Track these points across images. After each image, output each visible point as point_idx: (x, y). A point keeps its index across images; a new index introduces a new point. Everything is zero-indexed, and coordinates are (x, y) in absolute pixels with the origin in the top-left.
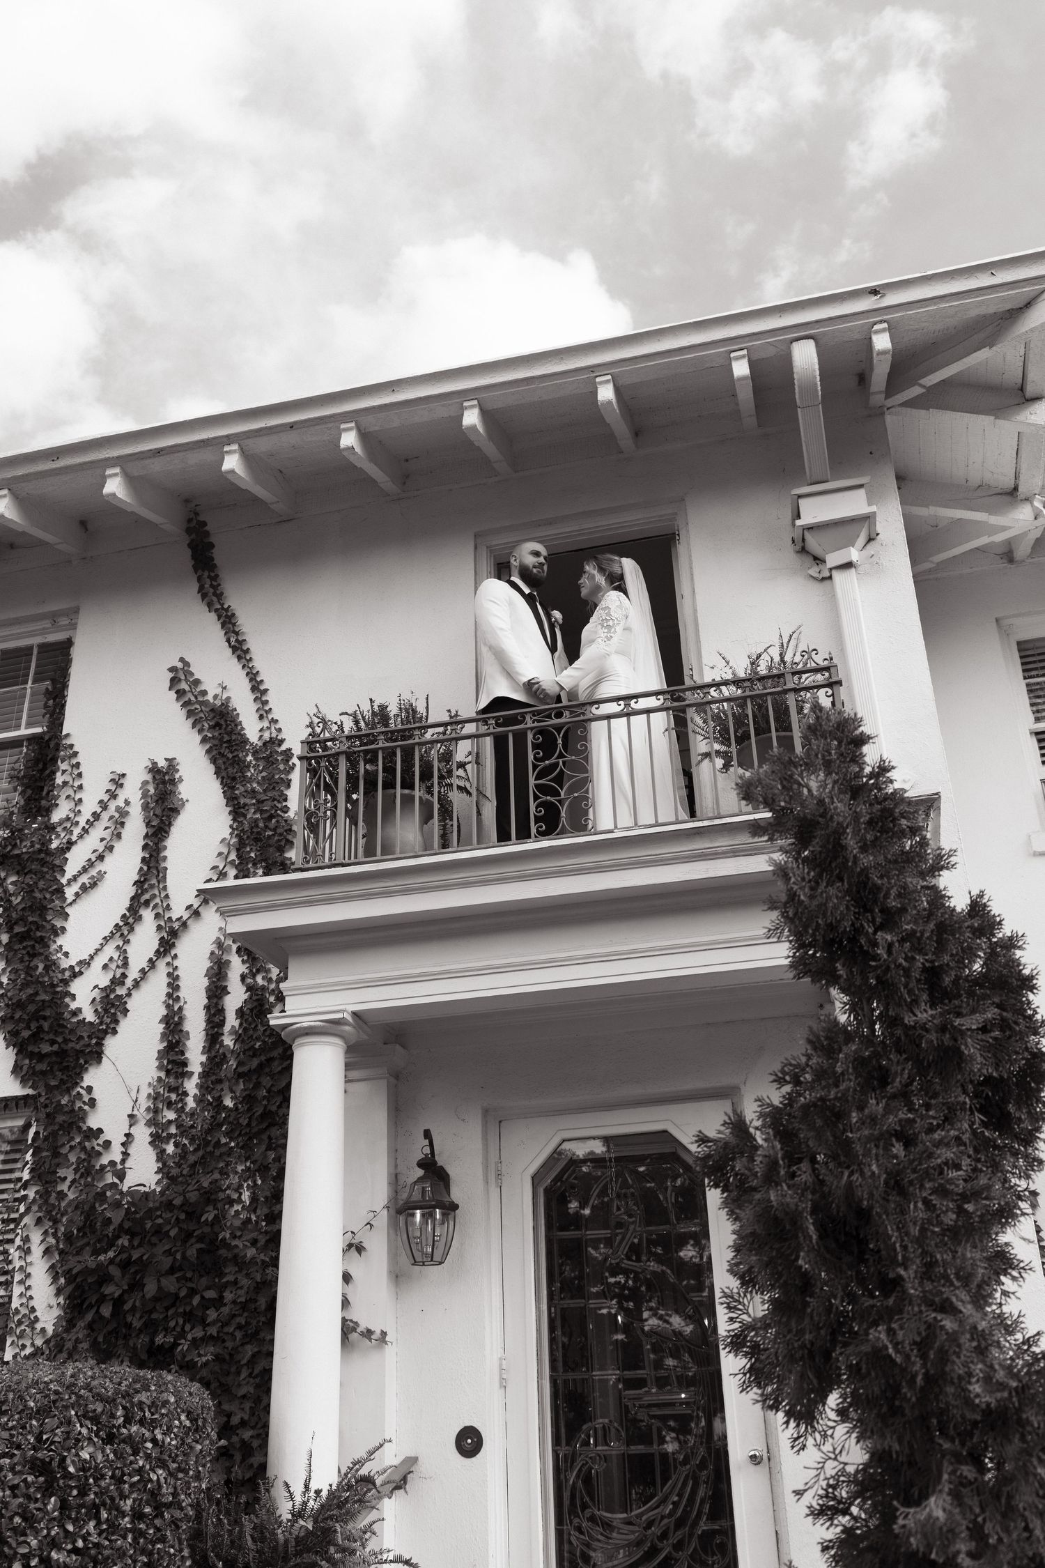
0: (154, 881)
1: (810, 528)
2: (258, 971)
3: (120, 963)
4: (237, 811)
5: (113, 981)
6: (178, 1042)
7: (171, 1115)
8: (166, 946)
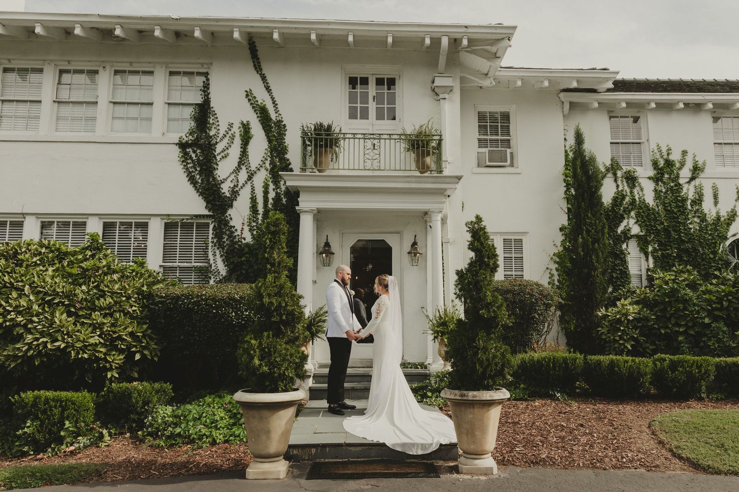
0: (245, 158)
1: (437, 87)
2: (278, 188)
3: (236, 181)
4: (270, 141)
5: (234, 186)
6: (255, 205)
7: (254, 224)
8: (250, 178)
